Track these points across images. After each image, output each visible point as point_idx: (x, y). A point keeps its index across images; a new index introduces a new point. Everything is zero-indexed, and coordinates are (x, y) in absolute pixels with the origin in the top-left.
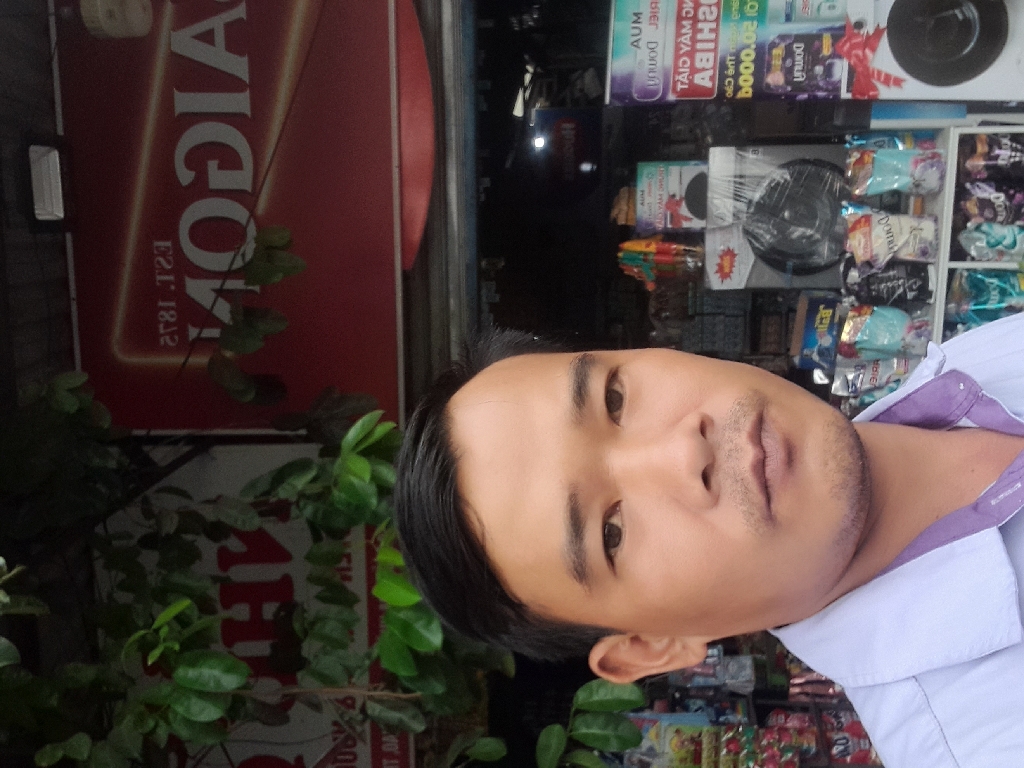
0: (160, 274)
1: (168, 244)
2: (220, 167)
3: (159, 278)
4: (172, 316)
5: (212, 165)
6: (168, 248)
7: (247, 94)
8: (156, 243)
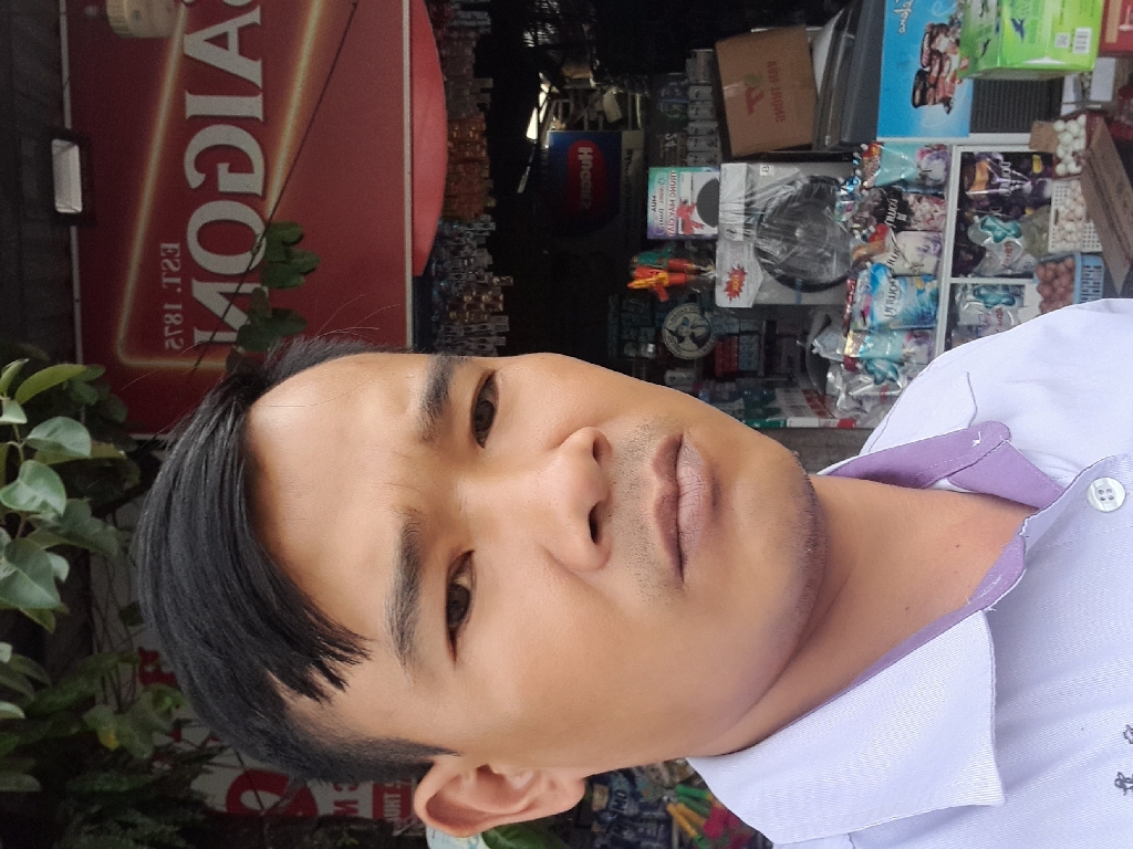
0: (166, 276)
1: (176, 246)
2: (231, 170)
3: (166, 280)
4: (177, 319)
5: (223, 168)
6: (175, 250)
7: (259, 98)
8: (164, 246)
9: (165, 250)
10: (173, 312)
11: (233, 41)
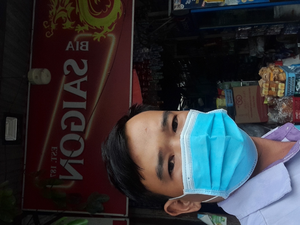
0: (52, 157)
1: (57, 148)
2: (75, 124)
3: (52, 159)
4: (55, 171)
5: (73, 124)
6: (56, 149)
7: (85, 103)
8: (53, 148)
9: (53, 149)
10: (53, 169)
11: (79, 86)
